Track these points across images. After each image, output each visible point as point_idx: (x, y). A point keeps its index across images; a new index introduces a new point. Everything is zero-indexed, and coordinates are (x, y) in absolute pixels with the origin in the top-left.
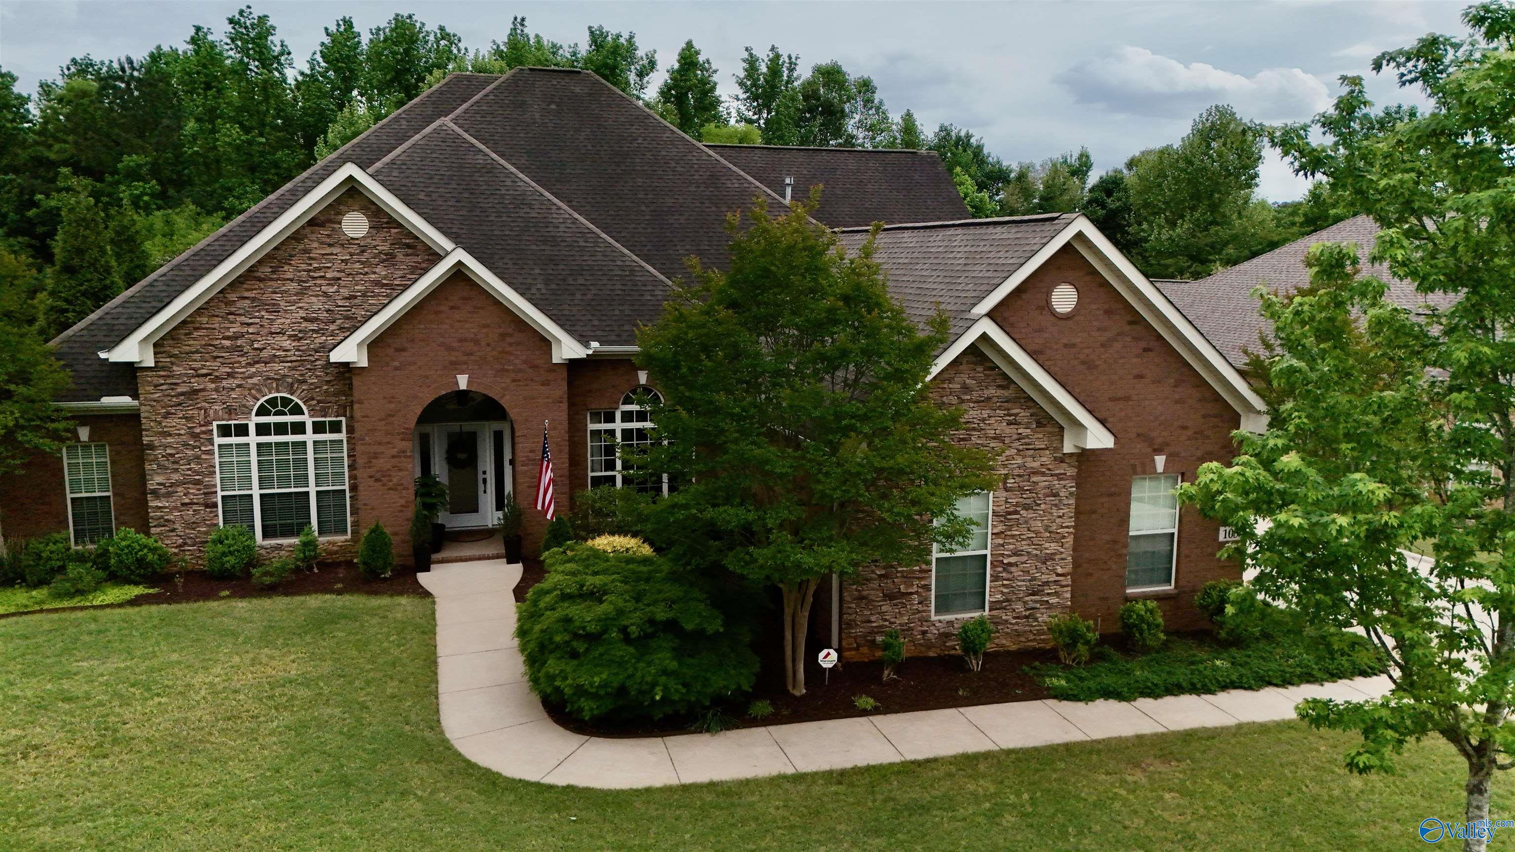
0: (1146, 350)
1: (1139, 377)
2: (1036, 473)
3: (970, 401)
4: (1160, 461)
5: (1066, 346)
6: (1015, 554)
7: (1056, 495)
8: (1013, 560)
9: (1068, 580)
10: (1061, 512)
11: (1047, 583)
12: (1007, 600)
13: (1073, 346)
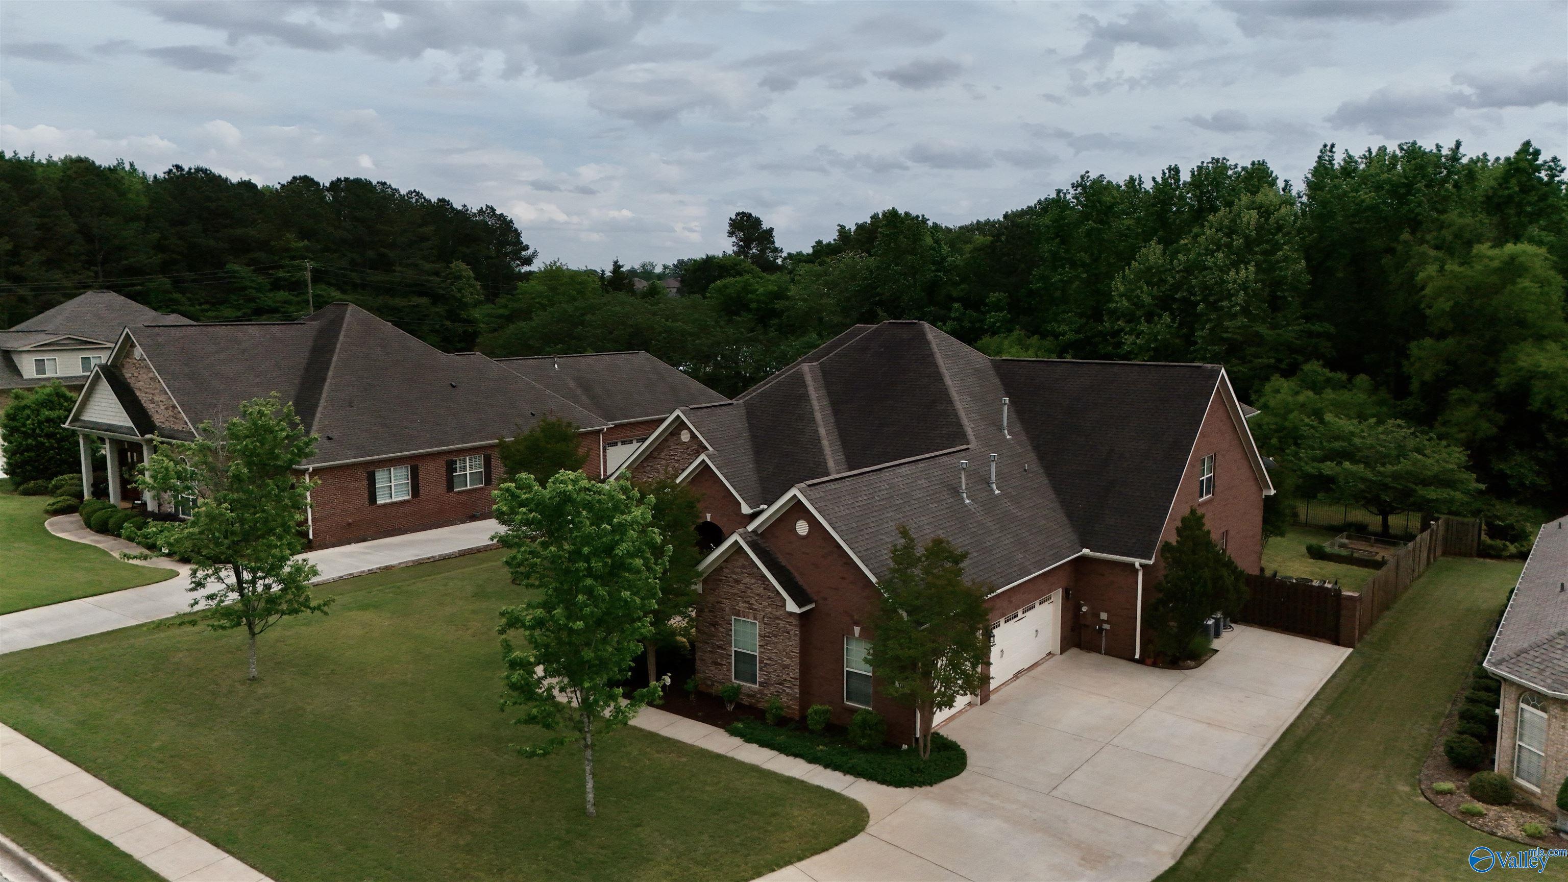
0: (845, 563)
1: (843, 578)
2: (778, 618)
3: (746, 573)
4: (857, 630)
5: (804, 553)
6: (770, 659)
7: (788, 633)
8: (768, 662)
9: (797, 682)
10: (791, 643)
11: (785, 680)
12: (766, 683)
13: (808, 554)
